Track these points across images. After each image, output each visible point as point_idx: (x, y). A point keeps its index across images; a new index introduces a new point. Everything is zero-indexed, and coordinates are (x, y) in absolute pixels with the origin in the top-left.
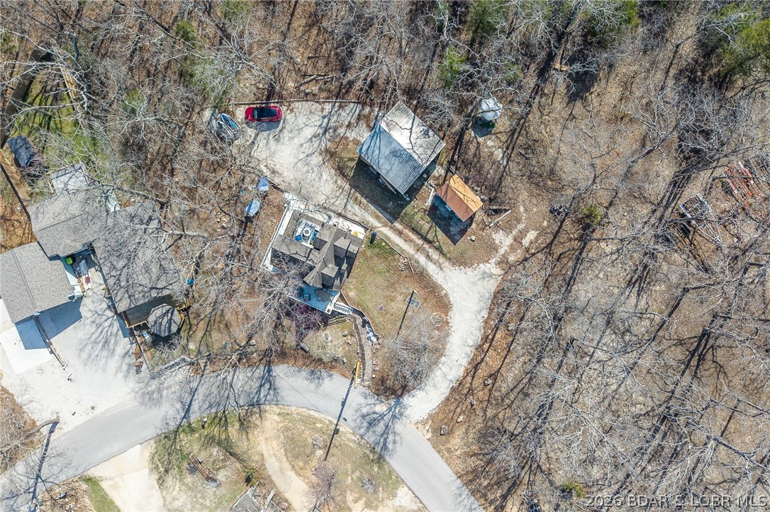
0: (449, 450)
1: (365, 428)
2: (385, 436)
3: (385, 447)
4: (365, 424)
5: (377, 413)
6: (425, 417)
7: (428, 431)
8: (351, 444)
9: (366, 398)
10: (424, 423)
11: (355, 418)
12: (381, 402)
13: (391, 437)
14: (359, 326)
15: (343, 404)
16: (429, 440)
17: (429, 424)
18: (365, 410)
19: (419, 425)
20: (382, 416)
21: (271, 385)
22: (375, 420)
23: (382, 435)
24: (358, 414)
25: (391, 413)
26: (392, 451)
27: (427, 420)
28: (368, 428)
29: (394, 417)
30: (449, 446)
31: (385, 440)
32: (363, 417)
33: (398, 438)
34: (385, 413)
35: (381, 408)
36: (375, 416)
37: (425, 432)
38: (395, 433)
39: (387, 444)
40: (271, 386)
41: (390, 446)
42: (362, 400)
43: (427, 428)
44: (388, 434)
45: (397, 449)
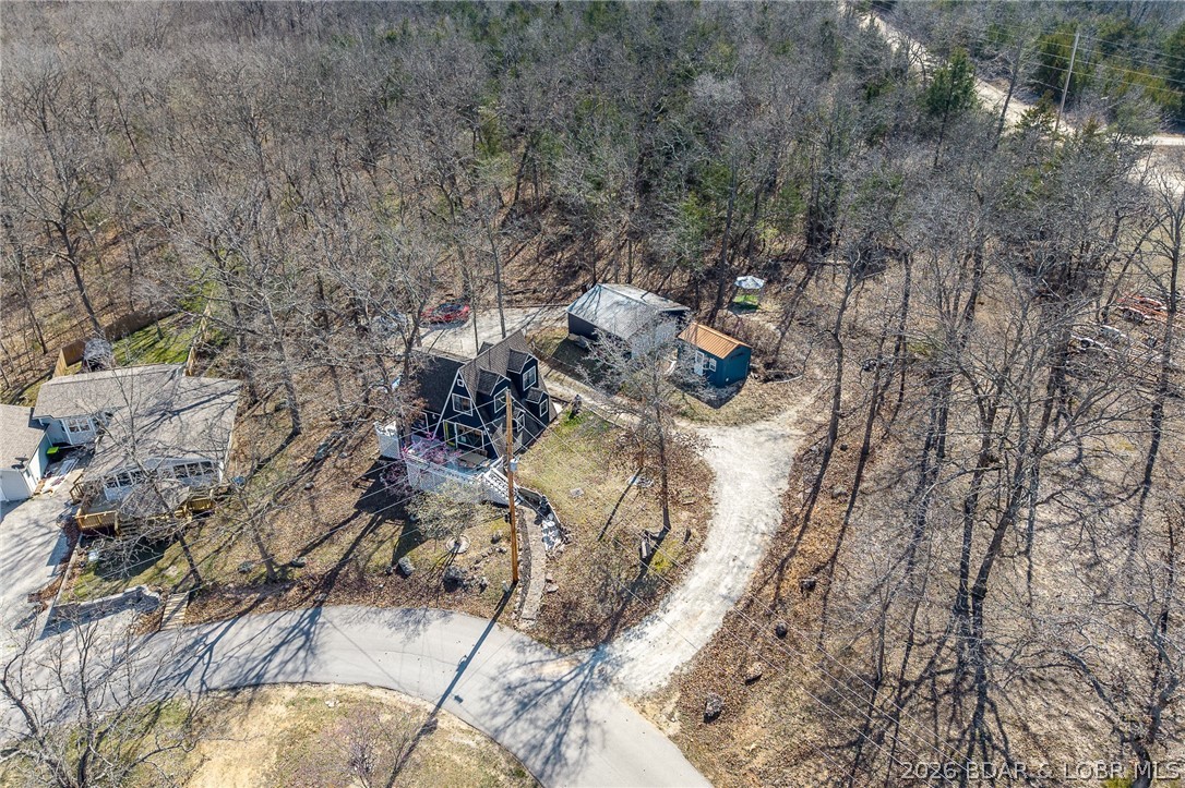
0: (732, 763)
1: (511, 713)
2: (560, 729)
3: (557, 755)
4: (511, 705)
5: (544, 680)
6: (664, 684)
7: (670, 716)
8: (455, 757)
9: (521, 650)
10: (661, 696)
11: (487, 692)
12: (561, 655)
13: (575, 732)
14: (528, 524)
15: (462, 667)
16: (674, 738)
17: (675, 699)
18: (515, 676)
19: (647, 704)
20: (558, 685)
21: (307, 639)
22: (538, 694)
23: (553, 726)
24: (495, 686)
25: (581, 678)
26: (577, 763)
27: (668, 689)
28: (516, 713)
29: (586, 688)
30: (730, 749)
31: (560, 737)
32: (509, 689)
33: (594, 733)
34: (565, 679)
35: (558, 668)
36: (540, 686)
37: (664, 718)
38: (586, 722)
39: (563, 748)
40: (305, 642)
41: (571, 753)
42: (513, 656)
43: (669, 708)
44: (567, 726)
45: (591, 759)
